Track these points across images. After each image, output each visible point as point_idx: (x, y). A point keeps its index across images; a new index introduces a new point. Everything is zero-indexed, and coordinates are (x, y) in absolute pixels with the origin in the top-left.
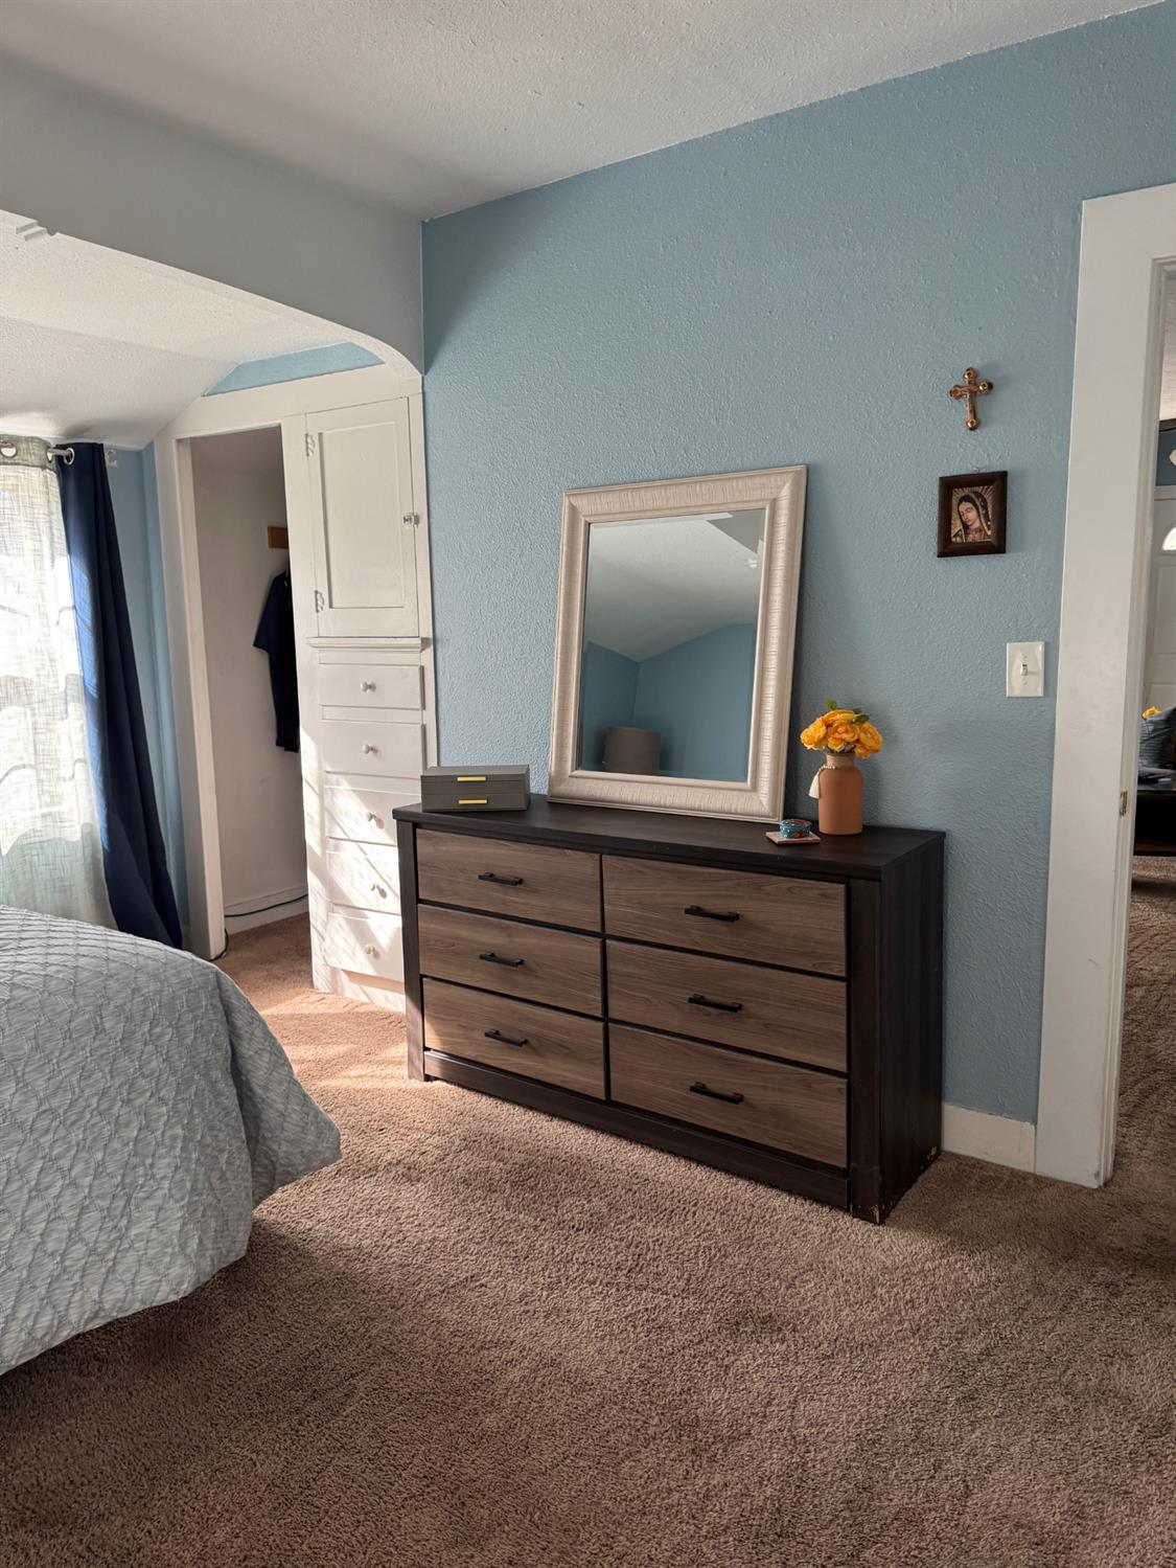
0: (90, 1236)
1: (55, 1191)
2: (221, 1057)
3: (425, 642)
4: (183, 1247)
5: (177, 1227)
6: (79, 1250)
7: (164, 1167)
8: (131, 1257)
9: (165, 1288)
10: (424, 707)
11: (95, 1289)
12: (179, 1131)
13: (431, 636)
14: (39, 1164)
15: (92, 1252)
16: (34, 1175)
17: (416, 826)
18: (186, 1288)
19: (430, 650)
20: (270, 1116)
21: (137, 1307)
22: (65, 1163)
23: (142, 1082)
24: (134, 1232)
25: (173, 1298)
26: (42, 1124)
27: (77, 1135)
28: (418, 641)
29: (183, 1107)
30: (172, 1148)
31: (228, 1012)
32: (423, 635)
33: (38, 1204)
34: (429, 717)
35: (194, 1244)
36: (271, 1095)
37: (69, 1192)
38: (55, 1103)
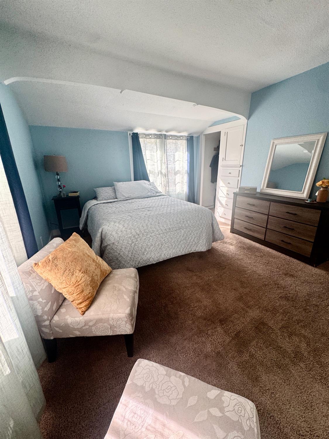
0: (195, 241)
1: (192, 235)
2: (211, 223)
3: (241, 166)
4: (205, 245)
5: (205, 242)
6: (194, 242)
7: (204, 235)
8: (199, 245)
9: (203, 249)
10: (239, 177)
11: (195, 247)
12: (206, 231)
13: (242, 165)
14: (191, 231)
15: (195, 243)
16: (190, 232)
17: (237, 195)
18: (205, 250)
19: (241, 167)
20: (216, 232)
21: (199, 251)
22: (194, 232)
23: (202, 224)
24: (200, 242)
25: (204, 251)
26: (192, 226)
27: (195, 229)
28: (240, 166)
29: (207, 228)
30: (205, 233)
31: (212, 217)
32: (240, 165)
33: (190, 236)
34: (239, 178)
35: (206, 245)
36: (216, 229)
37: (194, 235)
38: (193, 224)
